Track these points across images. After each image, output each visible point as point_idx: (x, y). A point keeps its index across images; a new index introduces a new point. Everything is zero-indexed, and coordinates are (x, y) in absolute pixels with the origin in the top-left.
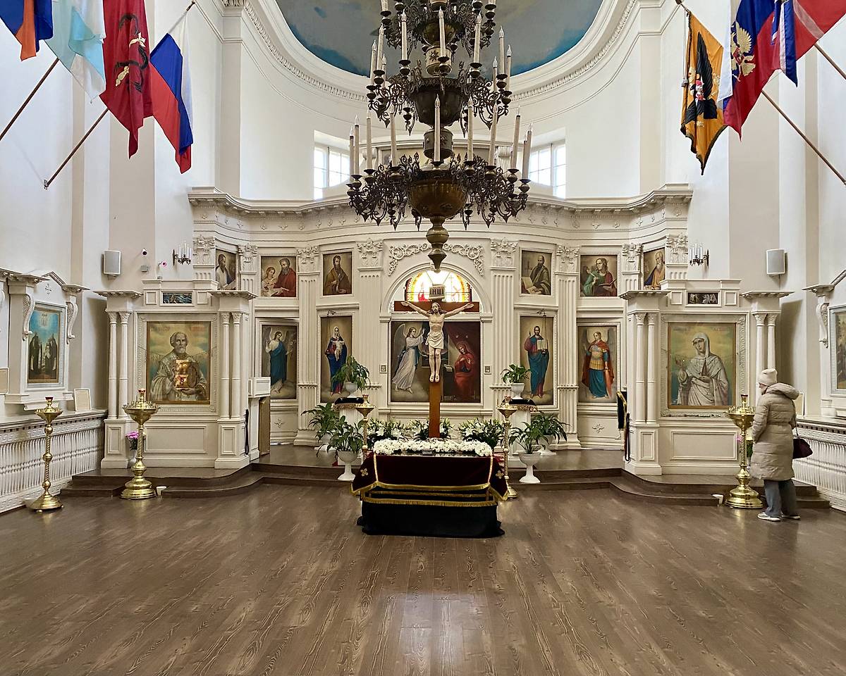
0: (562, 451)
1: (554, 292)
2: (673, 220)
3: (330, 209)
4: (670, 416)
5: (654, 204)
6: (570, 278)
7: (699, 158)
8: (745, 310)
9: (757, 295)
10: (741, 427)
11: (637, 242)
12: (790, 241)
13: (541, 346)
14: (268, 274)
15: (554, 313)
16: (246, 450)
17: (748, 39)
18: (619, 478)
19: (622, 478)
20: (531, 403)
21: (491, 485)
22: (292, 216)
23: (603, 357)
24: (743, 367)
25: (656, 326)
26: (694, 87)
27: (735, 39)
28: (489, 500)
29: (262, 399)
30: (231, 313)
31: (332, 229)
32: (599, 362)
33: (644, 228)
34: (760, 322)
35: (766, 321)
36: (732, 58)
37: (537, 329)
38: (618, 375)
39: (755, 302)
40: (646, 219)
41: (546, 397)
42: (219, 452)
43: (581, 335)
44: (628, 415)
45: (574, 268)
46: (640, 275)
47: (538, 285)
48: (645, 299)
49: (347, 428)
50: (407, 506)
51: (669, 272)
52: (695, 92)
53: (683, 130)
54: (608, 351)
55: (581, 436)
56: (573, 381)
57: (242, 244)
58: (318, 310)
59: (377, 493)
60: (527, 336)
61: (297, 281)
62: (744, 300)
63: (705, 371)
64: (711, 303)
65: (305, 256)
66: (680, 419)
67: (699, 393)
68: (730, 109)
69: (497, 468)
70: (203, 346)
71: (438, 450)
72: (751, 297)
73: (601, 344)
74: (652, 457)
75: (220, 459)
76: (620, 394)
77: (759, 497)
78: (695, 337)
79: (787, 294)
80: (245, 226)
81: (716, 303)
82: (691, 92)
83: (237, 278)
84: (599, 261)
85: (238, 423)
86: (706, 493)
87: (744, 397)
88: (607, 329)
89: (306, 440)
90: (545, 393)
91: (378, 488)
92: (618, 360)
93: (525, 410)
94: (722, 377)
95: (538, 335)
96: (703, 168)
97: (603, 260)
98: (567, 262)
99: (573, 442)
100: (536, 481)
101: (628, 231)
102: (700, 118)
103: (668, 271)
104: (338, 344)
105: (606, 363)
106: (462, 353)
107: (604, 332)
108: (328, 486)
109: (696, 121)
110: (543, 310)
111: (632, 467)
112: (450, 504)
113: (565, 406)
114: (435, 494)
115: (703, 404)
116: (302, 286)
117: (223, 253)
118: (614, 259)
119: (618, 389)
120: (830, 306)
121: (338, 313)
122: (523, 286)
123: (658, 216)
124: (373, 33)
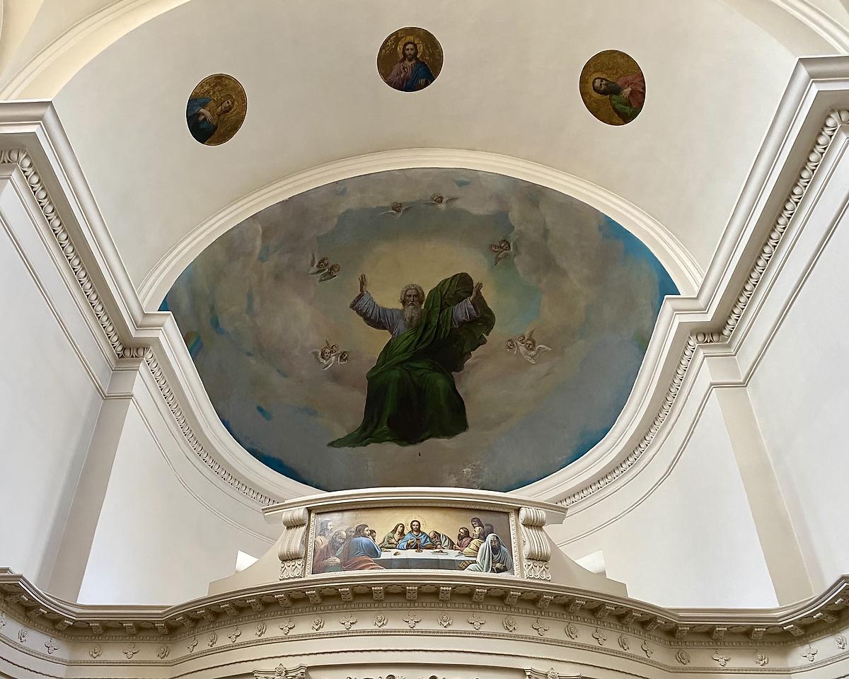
3: (215, 614)
22: (149, 633)
31: (216, 651)
40: (825, 646)
80: (62, 650)
101: (787, 671)
124: (331, 444)
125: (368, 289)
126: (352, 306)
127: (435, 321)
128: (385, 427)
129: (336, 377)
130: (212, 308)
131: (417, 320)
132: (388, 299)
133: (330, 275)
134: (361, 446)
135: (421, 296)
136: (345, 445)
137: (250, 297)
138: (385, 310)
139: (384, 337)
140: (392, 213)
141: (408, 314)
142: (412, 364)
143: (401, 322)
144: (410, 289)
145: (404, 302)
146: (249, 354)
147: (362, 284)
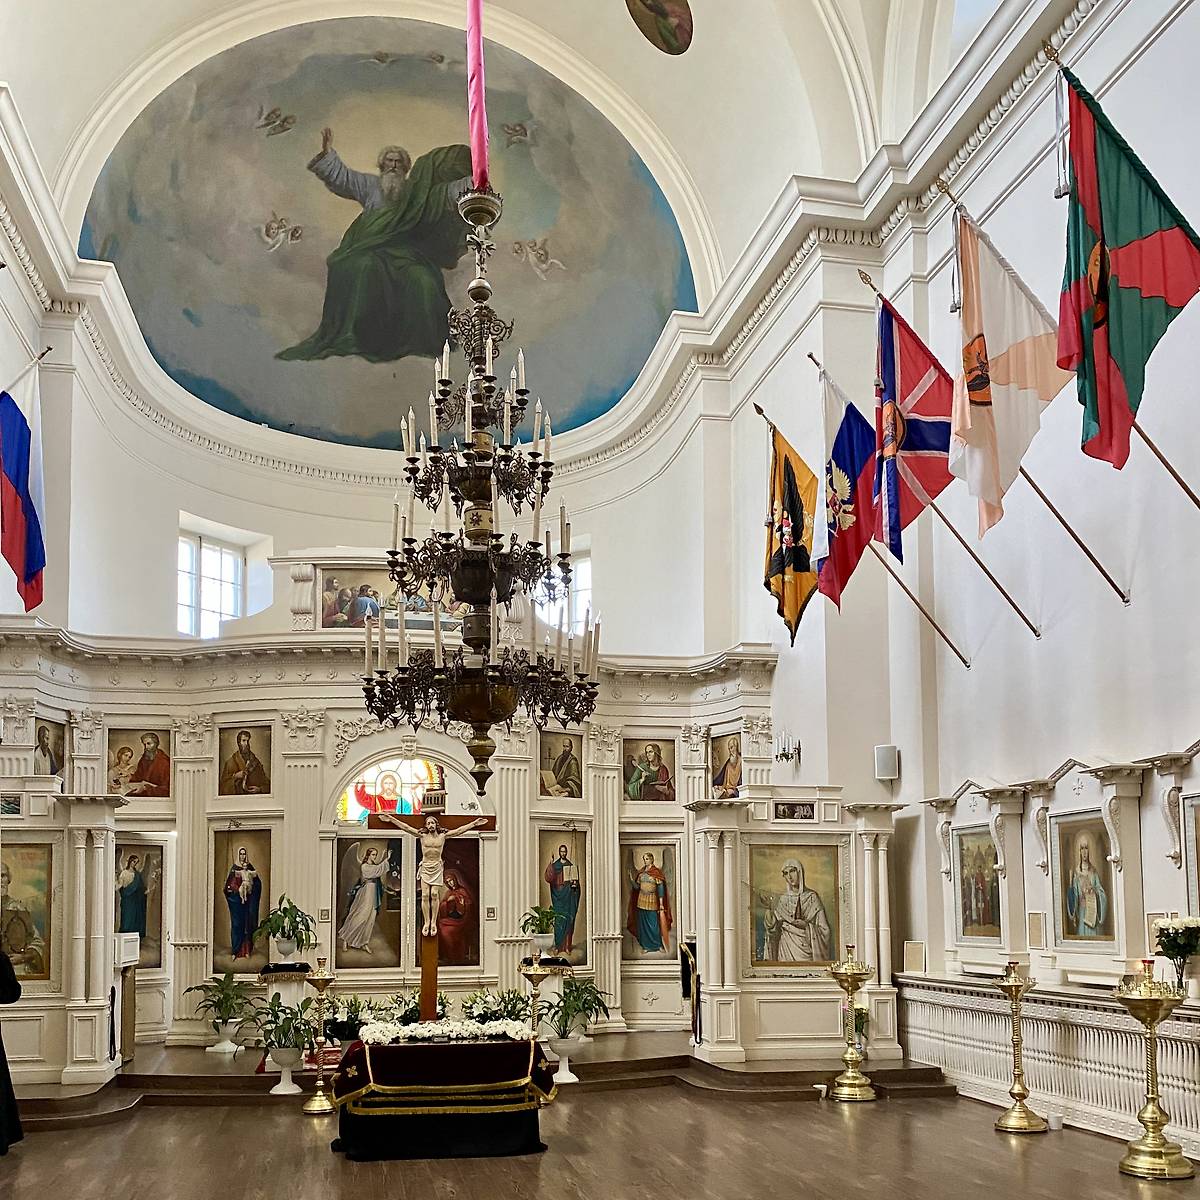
0: (601, 1036)
1: (587, 794)
2: (751, 694)
3: (234, 657)
4: (754, 976)
5: (725, 670)
6: (608, 773)
7: (788, 623)
8: (849, 827)
9: (863, 807)
10: (847, 990)
11: (703, 722)
12: (904, 735)
13: (569, 875)
14: (119, 758)
15: (586, 825)
16: (111, 1053)
17: (846, 483)
18: (687, 1069)
19: (691, 1070)
20: (565, 963)
21: (533, 1081)
22: (164, 664)
23: (656, 892)
24: (848, 906)
25: (734, 851)
26: (780, 528)
27: (831, 482)
28: (530, 1101)
29: (126, 969)
30: (89, 831)
31: (238, 687)
32: (652, 898)
33: (711, 702)
34: (868, 845)
35: (876, 843)
36: (828, 506)
37: (563, 849)
38: (678, 918)
39: (861, 817)
40: (714, 690)
41: (576, 954)
42: (68, 1056)
43: (625, 859)
44: (698, 977)
45: (614, 758)
46: (707, 770)
47: (563, 783)
48: (718, 813)
49: (283, 1011)
50: (415, 1116)
51: (748, 769)
52: (782, 535)
53: (767, 585)
54: (664, 882)
55: (627, 1012)
56: (614, 929)
57: (78, 708)
58: (210, 820)
59: (372, 1100)
60: (549, 860)
61: (172, 770)
62: (848, 815)
63: (800, 913)
64: (805, 817)
65: (187, 730)
66: (766, 980)
67: (792, 945)
68: (827, 572)
69: (539, 1055)
70: (37, 884)
71: (453, 1035)
72: (857, 811)
73: (654, 871)
74: (731, 1037)
75: (69, 1069)
76: (685, 947)
77: (871, 1085)
78: (787, 865)
79: (900, 807)
80: (83, 678)
81: (811, 817)
82: (777, 535)
83: (67, 765)
84: (650, 748)
85: (100, 1008)
86: (804, 1084)
87: (850, 949)
88: (661, 850)
89: (185, 1037)
90: (575, 947)
91: (373, 1093)
92: (678, 894)
93: (555, 974)
94: (821, 922)
95: (565, 859)
96: (793, 638)
97: (654, 746)
98: (604, 748)
99: (616, 1021)
100: (572, 1078)
101: (688, 705)
102: (789, 570)
103: (745, 767)
104: (245, 875)
105: (661, 900)
106: (450, 888)
107: (657, 854)
108: (254, 1104)
109: (783, 574)
110: (572, 821)
111: (704, 1052)
112: (476, 1110)
113: (604, 966)
114: (453, 1098)
115: (798, 959)
116: (181, 779)
117: (44, 724)
118: (670, 746)
119: (679, 938)
120: (953, 826)
121: (246, 825)
122: (542, 785)
123: (731, 686)
124: (279, 356)
125: (334, 145)
126: (310, 167)
127: (422, 199)
128: (349, 334)
129: (285, 262)
130: (131, 196)
131: (400, 192)
132: (360, 159)
133: (283, 128)
134: (319, 358)
135: (406, 162)
136: (297, 358)
137: (175, 168)
138: (355, 174)
139: (352, 211)
140: (373, 63)
141: (386, 183)
142: (390, 251)
143: (377, 193)
144: (392, 152)
145: (382, 167)
146: (171, 239)
147: (326, 139)
